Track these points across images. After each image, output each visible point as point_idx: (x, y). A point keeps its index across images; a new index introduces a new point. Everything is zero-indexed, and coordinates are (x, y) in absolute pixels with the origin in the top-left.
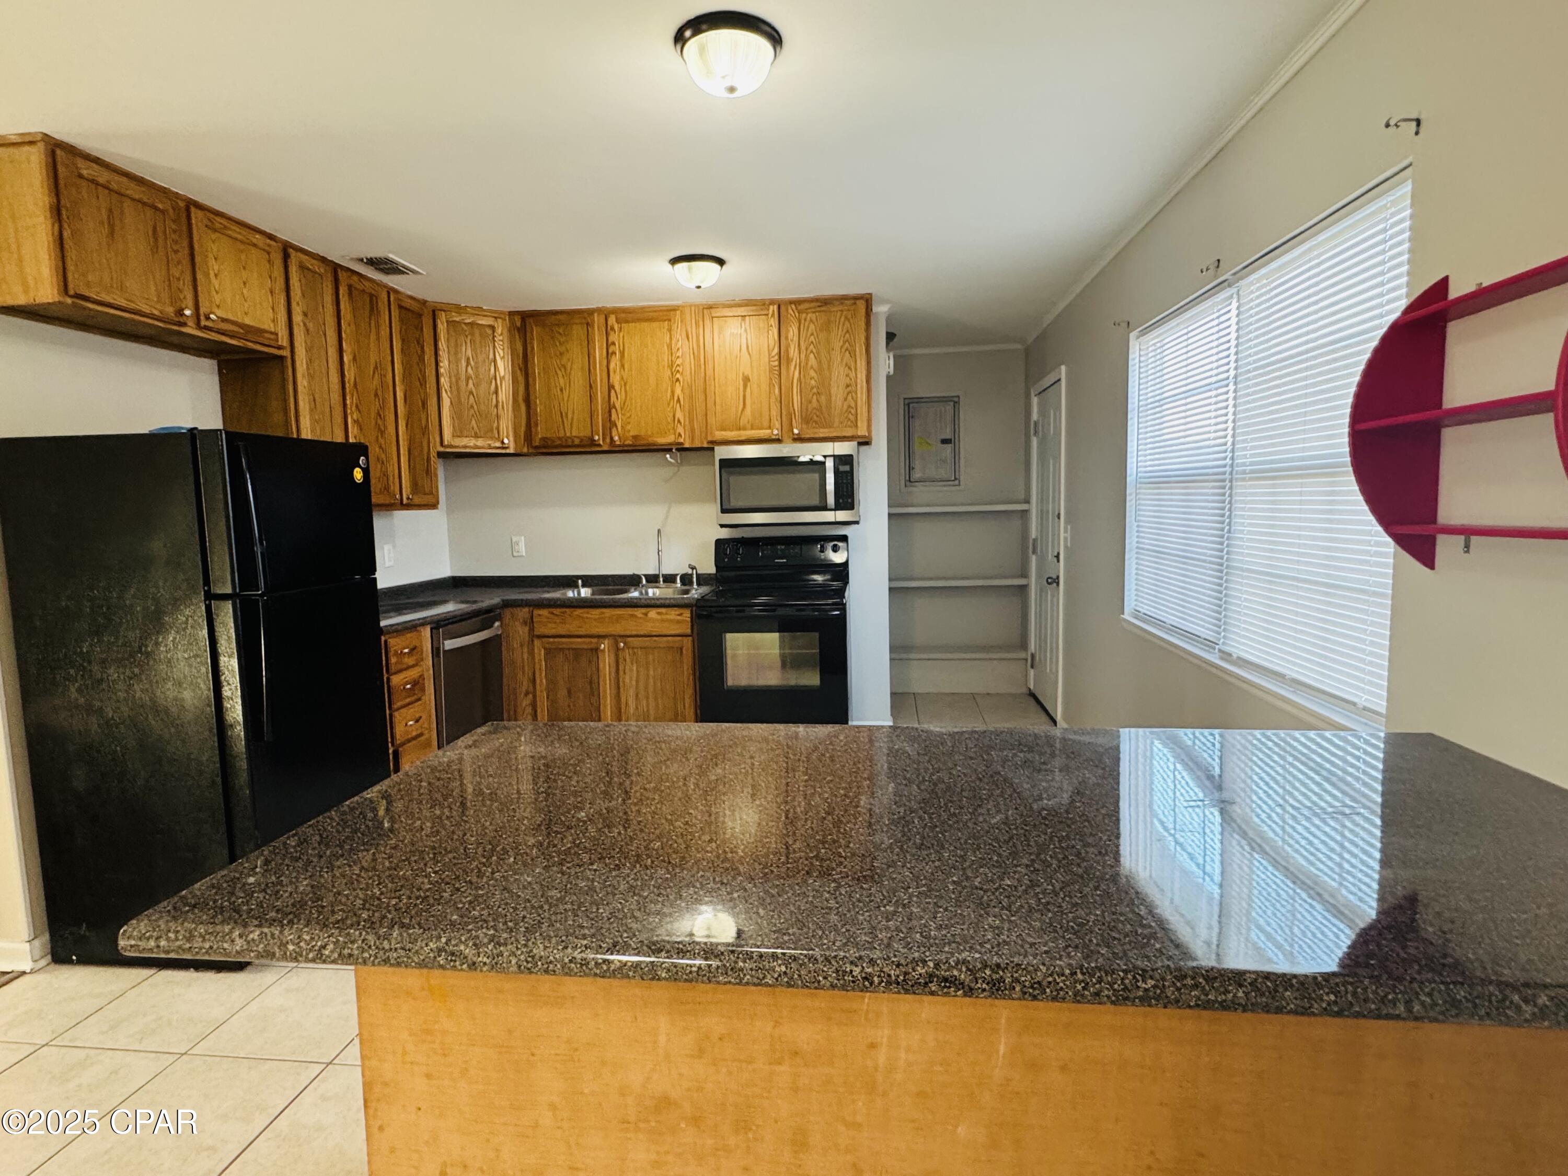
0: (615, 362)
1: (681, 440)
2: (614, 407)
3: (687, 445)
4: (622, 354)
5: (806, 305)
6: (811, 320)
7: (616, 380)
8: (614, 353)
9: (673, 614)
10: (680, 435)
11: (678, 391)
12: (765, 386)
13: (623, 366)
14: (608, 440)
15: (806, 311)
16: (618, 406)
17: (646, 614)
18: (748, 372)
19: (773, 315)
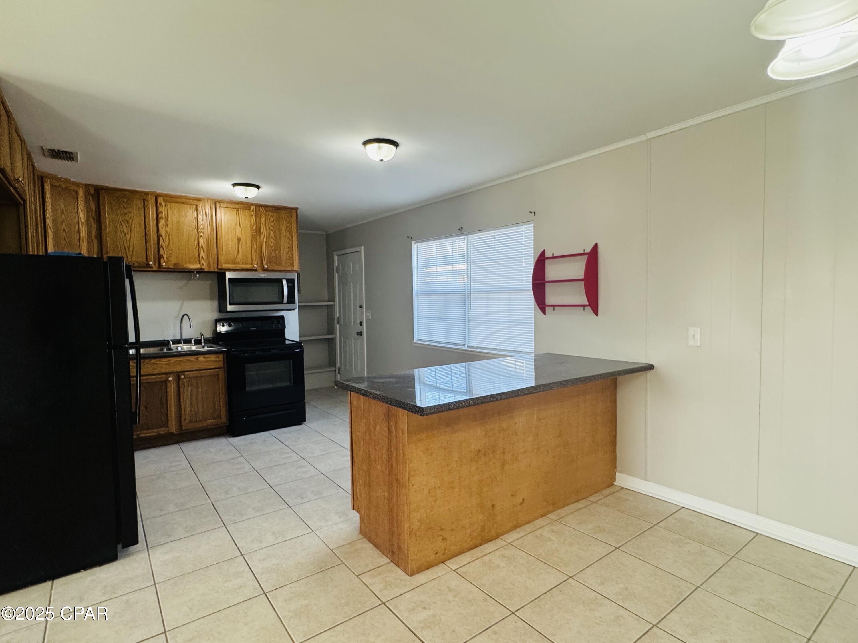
0: (162, 223)
1: (203, 267)
2: (162, 247)
3: (206, 270)
4: (167, 219)
5: (269, 209)
6: (271, 216)
7: (162, 232)
8: (162, 218)
9: (213, 357)
10: (203, 265)
11: (202, 242)
12: (249, 244)
13: (167, 225)
14: (157, 265)
15: (269, 211)
16: (164, 246)
17: (197, 359)
18: (240, 236)
19: (253, 210)
